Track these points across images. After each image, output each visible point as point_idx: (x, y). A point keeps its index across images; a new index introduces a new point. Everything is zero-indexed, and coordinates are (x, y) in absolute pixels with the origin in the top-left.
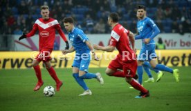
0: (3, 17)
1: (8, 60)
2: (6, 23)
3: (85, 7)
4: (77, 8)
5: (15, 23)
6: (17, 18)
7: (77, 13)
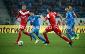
0: (12, 10)
1: (13, 29)
2: (13, 12)
3: (47, 5)
4: (44, 6)
5: (16, 12)
6: (17, 10)
7: (44, 8)
